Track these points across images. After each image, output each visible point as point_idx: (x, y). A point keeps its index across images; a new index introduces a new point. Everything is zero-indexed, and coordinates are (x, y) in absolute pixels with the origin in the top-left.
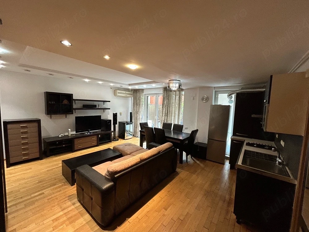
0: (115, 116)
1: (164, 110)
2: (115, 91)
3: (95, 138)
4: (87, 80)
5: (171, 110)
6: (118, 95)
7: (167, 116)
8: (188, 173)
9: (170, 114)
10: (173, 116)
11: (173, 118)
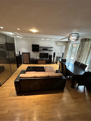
0: (54, 54)
1: (78, 54)
2: (57, 42)
3: (45, 61)
4: (43, 39)
5: (82, 54)
6: (58, 44)
7: (79, 57)
8: (70, 96)
9: (82, 57)
10: (83, 58)
11: (83, 59)
